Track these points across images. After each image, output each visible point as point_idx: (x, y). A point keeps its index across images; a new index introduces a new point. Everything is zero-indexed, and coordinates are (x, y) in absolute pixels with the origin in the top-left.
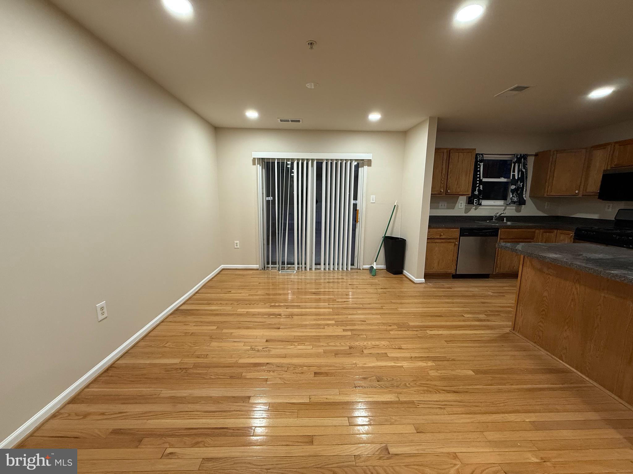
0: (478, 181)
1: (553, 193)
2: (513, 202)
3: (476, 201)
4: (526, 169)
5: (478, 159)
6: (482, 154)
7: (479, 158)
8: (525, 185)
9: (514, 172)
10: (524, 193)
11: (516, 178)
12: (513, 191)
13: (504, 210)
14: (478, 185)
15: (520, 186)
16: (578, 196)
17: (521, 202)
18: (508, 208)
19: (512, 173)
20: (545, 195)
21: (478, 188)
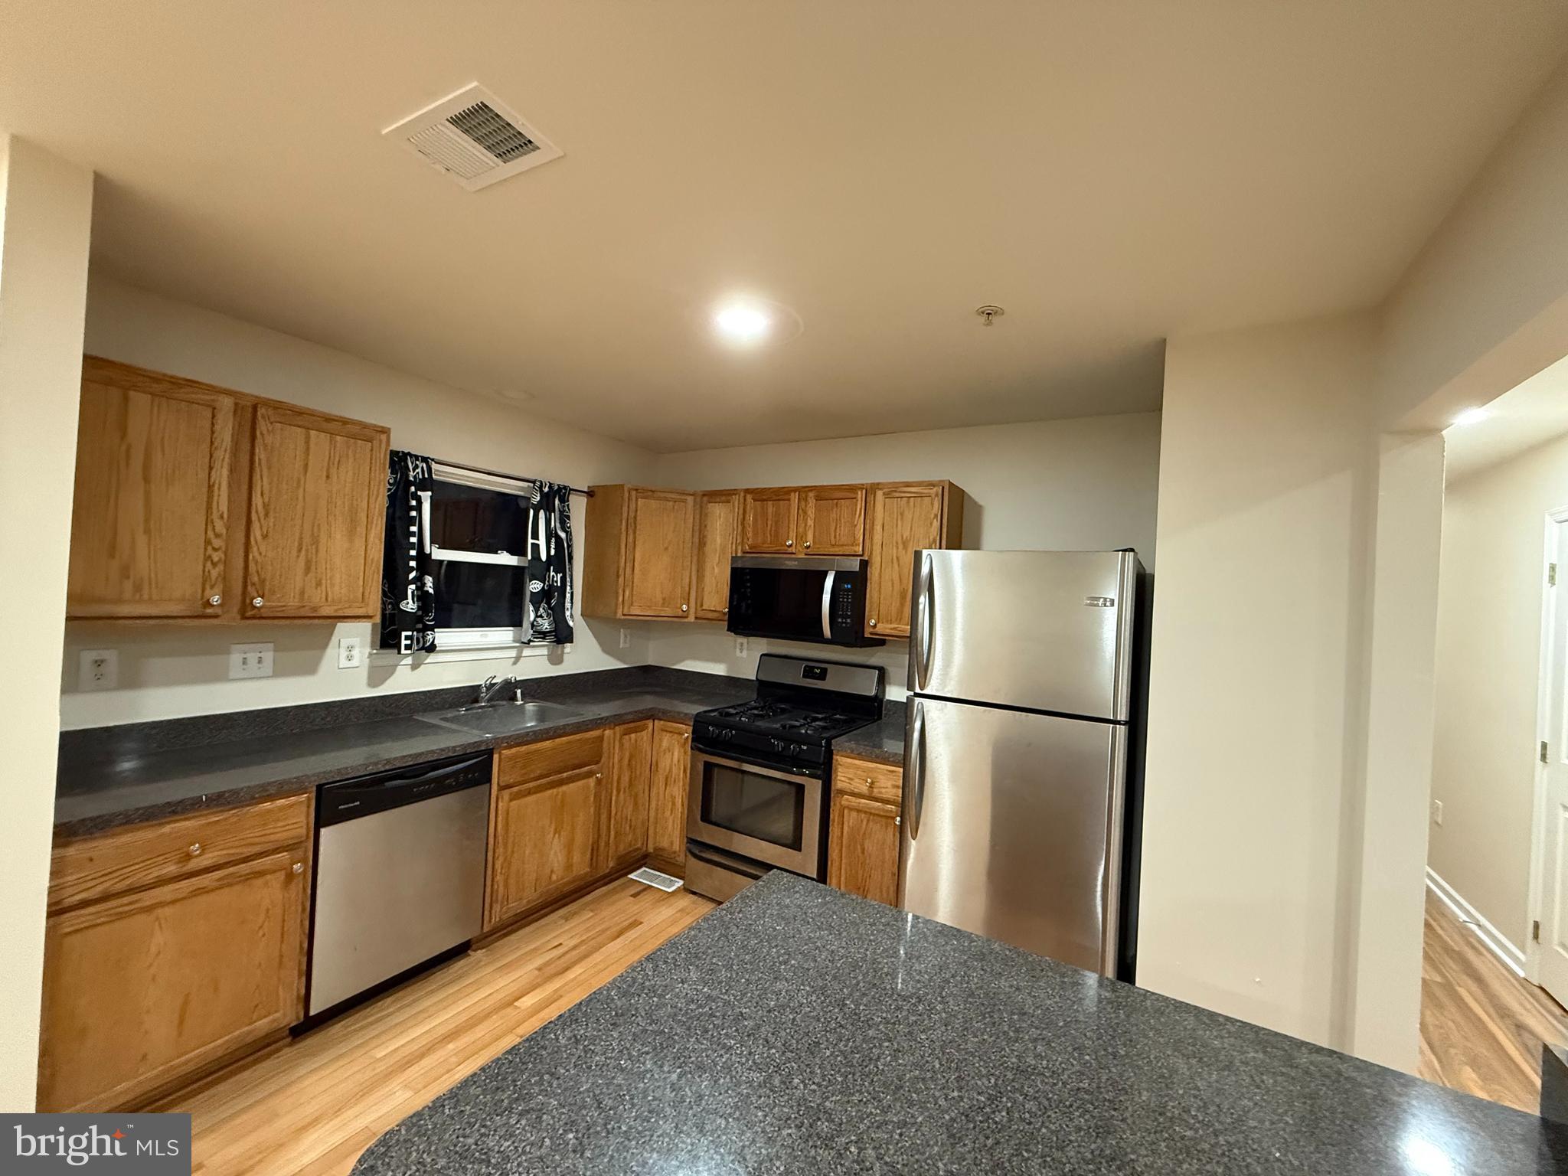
0: (412, 558)
1: (636, 611)
2: (540, 633)
3: (407, 638)
4: (567, 532)
5: (408, 476)
6: (425, 460)
7: (414, 470)
8: (568, 579)
9: (535, 536)
10: (568, 605)
11: (544, 557)
12: (537, 599)
13: (517, 659)
14: (412, 575)
15: (557, 582)
16: (686, 620)
17: (561, 635)
18: (527, 652)
19: (530, 541)
20: (619, 615)
21: (413, 587)
